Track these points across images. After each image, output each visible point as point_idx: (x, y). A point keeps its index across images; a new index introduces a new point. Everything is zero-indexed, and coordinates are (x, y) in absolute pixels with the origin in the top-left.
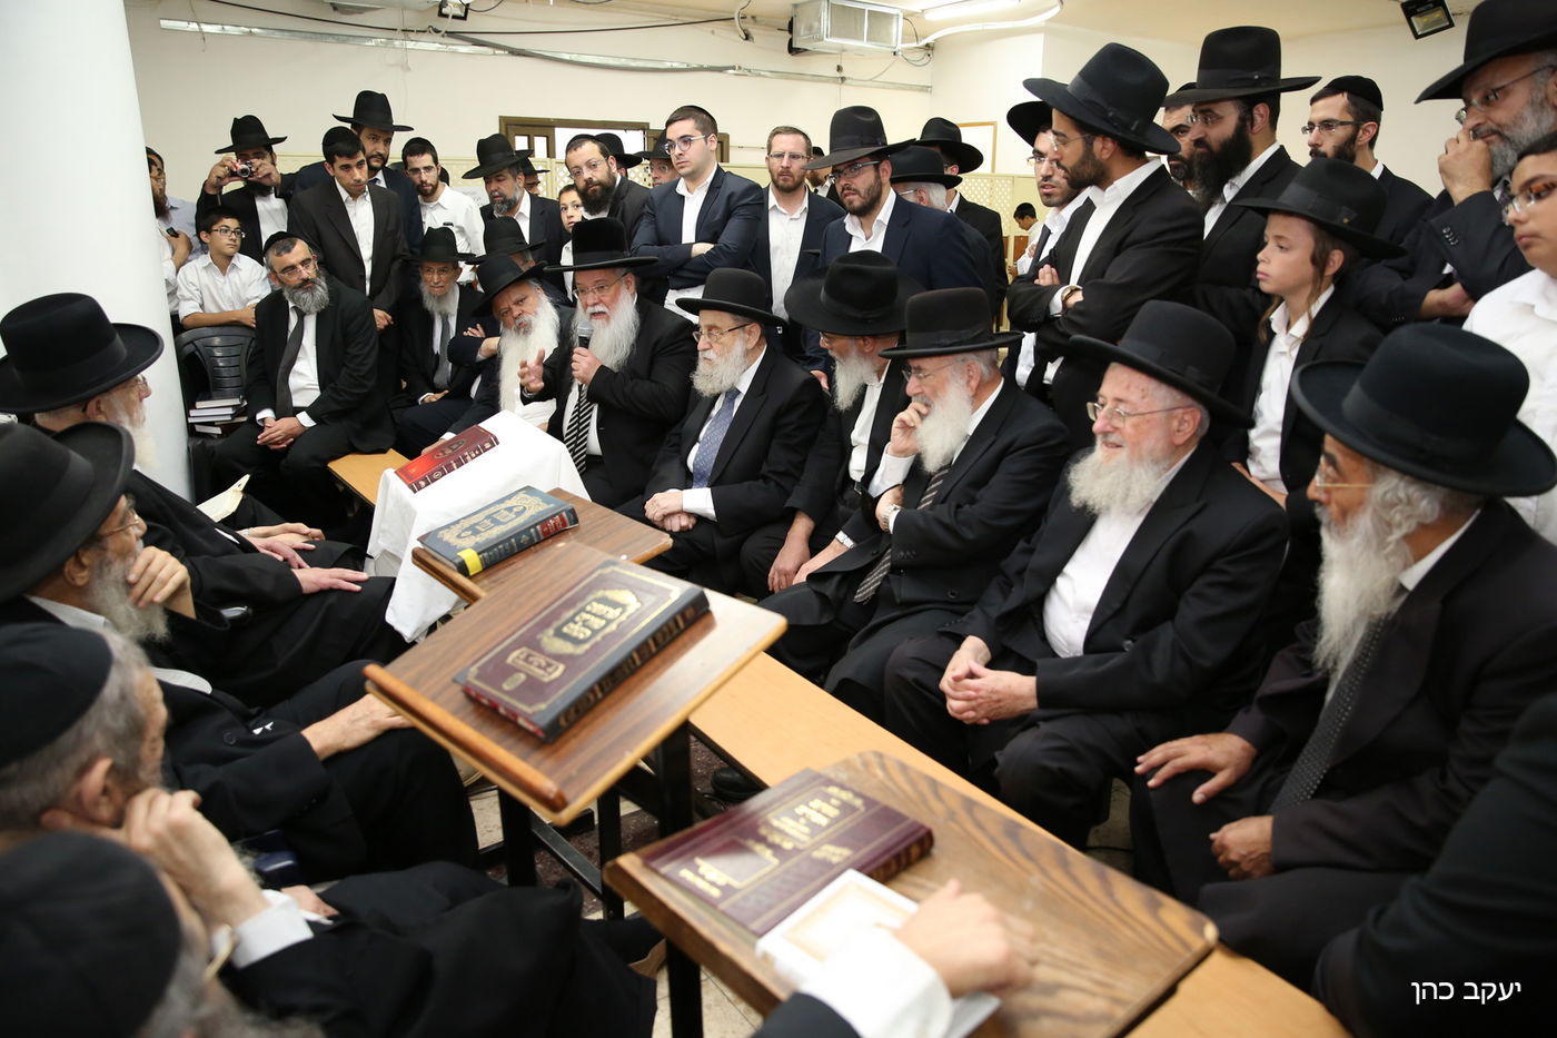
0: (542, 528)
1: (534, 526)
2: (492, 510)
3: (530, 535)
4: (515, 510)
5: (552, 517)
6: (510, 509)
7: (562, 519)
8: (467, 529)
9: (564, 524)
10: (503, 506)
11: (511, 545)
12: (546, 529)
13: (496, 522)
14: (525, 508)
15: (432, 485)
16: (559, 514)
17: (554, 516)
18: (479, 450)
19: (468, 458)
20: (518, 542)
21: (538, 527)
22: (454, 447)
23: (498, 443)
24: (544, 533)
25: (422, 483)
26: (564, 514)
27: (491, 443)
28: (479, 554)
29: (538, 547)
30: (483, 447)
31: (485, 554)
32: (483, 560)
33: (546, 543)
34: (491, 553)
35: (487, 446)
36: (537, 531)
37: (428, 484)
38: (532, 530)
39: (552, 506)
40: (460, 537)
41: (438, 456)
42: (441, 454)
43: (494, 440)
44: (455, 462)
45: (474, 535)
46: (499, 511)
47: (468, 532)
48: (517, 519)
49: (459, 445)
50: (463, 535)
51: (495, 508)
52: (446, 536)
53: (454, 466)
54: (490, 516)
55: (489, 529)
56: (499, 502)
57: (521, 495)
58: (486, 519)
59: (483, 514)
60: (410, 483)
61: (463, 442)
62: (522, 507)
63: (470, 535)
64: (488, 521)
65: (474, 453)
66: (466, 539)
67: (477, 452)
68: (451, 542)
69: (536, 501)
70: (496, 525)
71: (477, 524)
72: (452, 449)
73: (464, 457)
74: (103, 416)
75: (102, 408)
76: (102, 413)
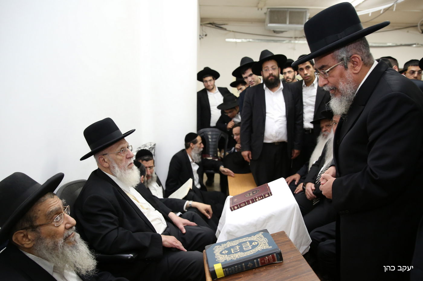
0: (261, 261)
1: (256, 258)
2: (241, 240)
3: (254, 263)
4: (253, 244)
5: (268, 255)
6: (251, 242)
7: (273, 257)
8: (225, 249)
9: (274, 260)
10: (250, 239)
11: (242, 267)
12: (263, 261)
13: (242, 250)
14: (258, 244)
15: (240, 209)
16: (272, 254)
18: (262, 196)
19: (257, 199)
20: (246, 266)
21: (259, 259)
22: (254, 193)
23: (271, 195)
26: (275, 255)
27: (268, 194)
28: (223, 268)
29: (257, 270)
30: (264, 196)
31: (227, 269)
32: (225, 272)
33: (262, 269)
34: (230, 269)
35: (267, 196)
36: (257, 262)
37: (238, 208)
38: (255, 260)
39: (271, 247)
40: (221, 253)
41: (247, 195)
42: (248, 195)
43: (270, 194)
44: (251, 200)
45: (228, 254)
46: (246, 242)
47: (227, 252)
48: (251, 251)
49: (256, 192)
50: (224, 252)
51: (244, 240)
52: (217, 250)
53: (251, 202)
54: (240, 244)
55: (236, 253)
56: (249, 235)
57: (260, 234)
58: (239, 245)
59: (237, 242)
60: (231, 206)
61: (258, 191)
62: (256, 243)
63: (226, 254)
64: (238, 247)
65: (260, 197)
66: (223, 256)
67: (261, 198)
68: (216, 254)
69: (265, 241)
70: (240, 251)
71: (233, 247)
72: (253, 194)
73: (256, 199)
74: (107, 163)
75: (106, 160)
76: (106, 162)
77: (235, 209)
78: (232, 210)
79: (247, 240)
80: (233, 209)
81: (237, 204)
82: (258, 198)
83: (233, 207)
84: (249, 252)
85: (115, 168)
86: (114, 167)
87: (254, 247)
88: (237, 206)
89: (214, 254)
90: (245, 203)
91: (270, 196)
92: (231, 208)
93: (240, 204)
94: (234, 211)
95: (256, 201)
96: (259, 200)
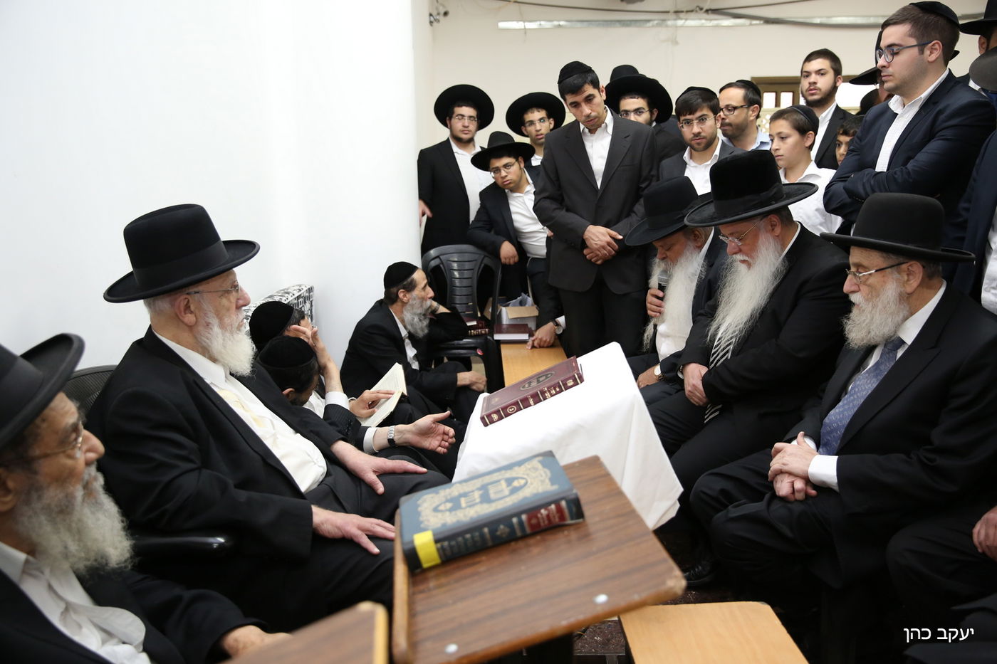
0: (529, 519)
1: (518, 515)
2: (487, 479)
3: (511, 526)
4: (516, 484)
5: (546, 505)
6: (509, 481)
7: (559, 509)
8: (447, 501)
9: (562, 517)
10: (508, 474)
11: (482, 536)
12: (534, 521)
13: (486, 499)
14: (526, 483)
15: (505, 420)
16: (557, 502)
17: (550, 504)
18: (560, 387)
19: (547, 394)
20: (493, 532)
21: (524, 517)
22: (541, 379)
23: (582, 381)
24: (532, 526)
25: (495, 417)
26: (563, 503)
27: (575, 380)
28: (437, 541)
29: (521, 544)
30: (565, 384)
31: (446, 544)
32: (441, 551)
33: (532, 541)
34: (453, 543)
35: (570, 383)
36: (521, 523)
37: (501, 418)
38: (515, 520)
39: (555, 487)
40: (436, 510)
41: (524, 387)
42: (527, 386)
43: (578, 379)
44: (532, 397)
45: (451, 510)
46: (499, 481)
47: (449, 505)
48: (508, 499)
49: (546, 378)
50: (442, 508)
51: (495, 477)
52: (425, 505)
53: (531, 402)
54: (484, 488)
55: (470, 506)
56: (509, 467)
57: (535, 463)
58: (479, 489)
59: (478, 483)
60: (484, 414)
61: (552, 374)
62: (522, 482)
63: (447, 510)
64: (477, 495)
65: (555, 389)
66: (440, 515)
67: (558, 389)
68: (423, 514)
69: (544, 475)
70: (481, 502)
71: (465, 495)
72: (538, 382)
73: (543, 393)
74: (193, 315)
75: (192, 308)
76: (192, 312)
77: (492, 422)
78: (486, 425)
79: (500, 477)
80: (487, 421)
81: (499, 407)
82: (549, 392)
83: (489, 416)
84: (502, 502)
85: (211, 329)
86: (208, 324)
87: (515, 490)
88: (497, 412)
89: (419, 514)
90: (516, 404)
91: (578, 384)
92: (482, 419)
93: (504, 409)
94: (490, 427)
95: (545, 398)
96: (552, 396)
